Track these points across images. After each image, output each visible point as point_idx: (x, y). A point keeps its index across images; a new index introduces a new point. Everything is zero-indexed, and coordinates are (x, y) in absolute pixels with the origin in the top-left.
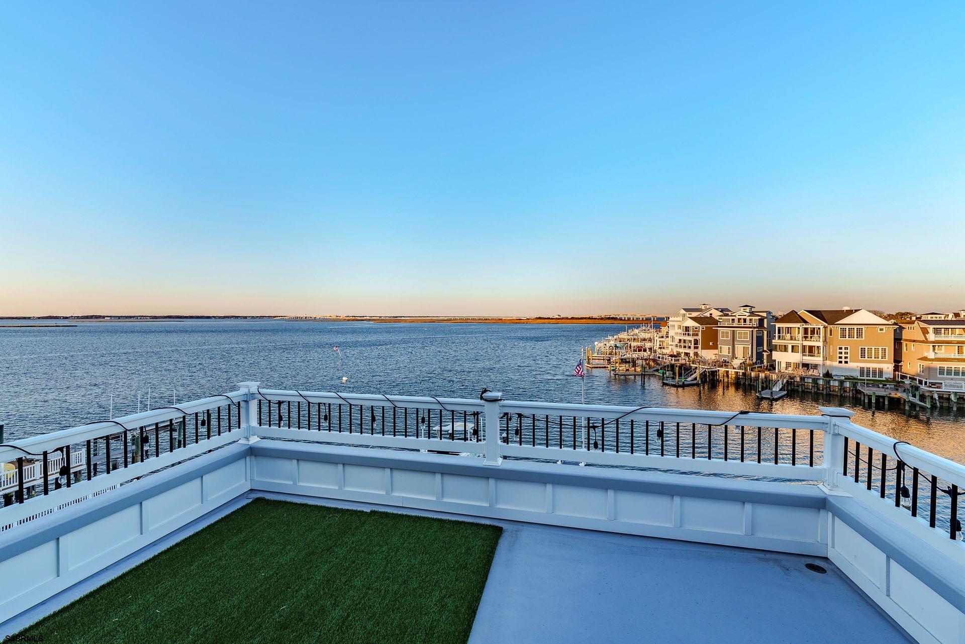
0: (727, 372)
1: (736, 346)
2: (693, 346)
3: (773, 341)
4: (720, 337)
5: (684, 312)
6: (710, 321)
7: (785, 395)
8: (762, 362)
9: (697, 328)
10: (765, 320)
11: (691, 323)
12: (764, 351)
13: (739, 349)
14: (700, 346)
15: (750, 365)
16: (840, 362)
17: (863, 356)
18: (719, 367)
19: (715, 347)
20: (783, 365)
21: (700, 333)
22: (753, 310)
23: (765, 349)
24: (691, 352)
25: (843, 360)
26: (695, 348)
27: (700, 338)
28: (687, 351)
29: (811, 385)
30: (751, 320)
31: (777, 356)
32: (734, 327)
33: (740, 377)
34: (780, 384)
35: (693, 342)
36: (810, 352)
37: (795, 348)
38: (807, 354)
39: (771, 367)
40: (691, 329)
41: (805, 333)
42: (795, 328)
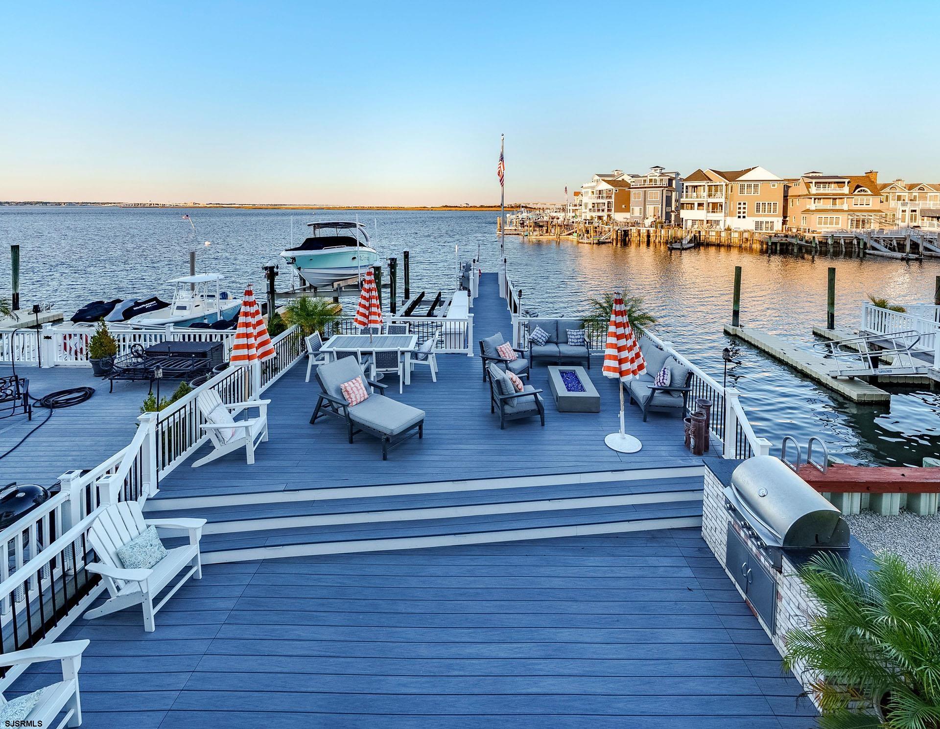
0: (639, 231)
1: (647, 206)
2: (606, 210)
3: (681, 199)
4: (632, 199)
5: (597, 178)
6: (623, 183)
7: (692, 247)
8: (670, 222)
9: (610, 191)
10: (674, 182)
11: (605, 186)
12: (672, 211)
13: (650, 209)
14: (613, 209)
15: (660, 223)
16: (739, 217)
17: (758, 211)
18: (631, 226)
19: (627, 210)
20: (690, 223)
21: (613, 196)
22: (663, 171)
23: (673, 209)
24: (605, 215)
25: (742, 215)
26: (609, 210)
27: (613, 201)
28: (600, 213)
29: (714, 237)
30: (661, 180)
31: (685, 214)
32: (646, 188)
33: (651, 235)
34: (689, 238)
35: (606, 205)
36: (713, 209)
37: (700, 205)
38: (711, 210)
39: (679, 225)
40: (605, 192)
41: (710, 190)
42: (701, 186)
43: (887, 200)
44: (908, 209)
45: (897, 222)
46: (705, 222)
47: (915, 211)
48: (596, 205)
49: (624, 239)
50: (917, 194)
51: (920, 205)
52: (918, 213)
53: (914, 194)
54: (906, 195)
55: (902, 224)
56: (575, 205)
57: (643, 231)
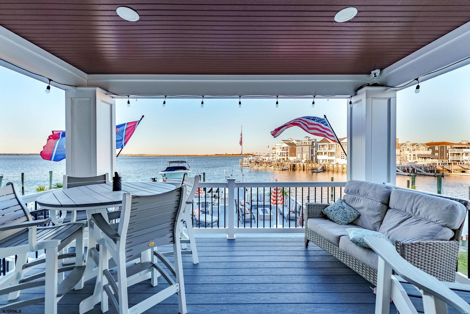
0: (300, 165)
1: (303, 154)
2: (286, 156)
3: (317, 151)
4: (297, 151)
5: (282, 141)
6: (293, 144)
7: (322, 172)
8: (313, 161)
9: (287, 147)
10: (314, 143)
11: (285, 145)
12: (314, 156)
14: (289, 155)
15: (309, 161)
16: (342, 158)
18: (296, 163)
19: (295, 155)
20: (321, 161)
21: (289, 149)
22: (310, 139)
23: (314, 155)
24: (285, 157)
26: (287, 156)
27: (289, 152)
28: (284, 157)
29: (331, 167)
30: (309, 143)
31: (319, 157)
32: (302, 146)
33: (305, 166)
34: (320, 167)
35: (286, 153)
36: (331, 155)
37: (325, 153)
38: (330, 155)
39: (316, 162)
40: (285, 148)
41: (329, 147)
42: (325, 145)
43: (403, 151)
44: (412, 154)
45: (407, 160)
46: (328, 160)
47: (415, 155)
48: (282, 153)
49: (294, 168)
50: (416, 148)
51: (417, 153)
52: (416, 156)
53: (414, 148)
54: (411, 148)
55: (410, 161)
56: (273, 154)
57: (302, 164)
